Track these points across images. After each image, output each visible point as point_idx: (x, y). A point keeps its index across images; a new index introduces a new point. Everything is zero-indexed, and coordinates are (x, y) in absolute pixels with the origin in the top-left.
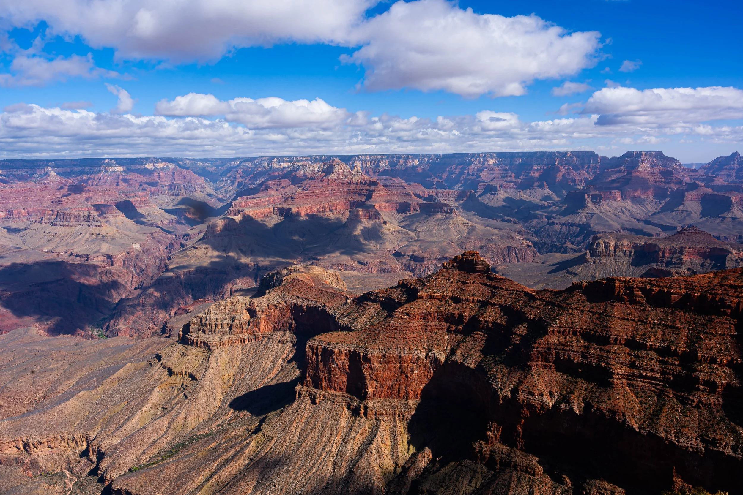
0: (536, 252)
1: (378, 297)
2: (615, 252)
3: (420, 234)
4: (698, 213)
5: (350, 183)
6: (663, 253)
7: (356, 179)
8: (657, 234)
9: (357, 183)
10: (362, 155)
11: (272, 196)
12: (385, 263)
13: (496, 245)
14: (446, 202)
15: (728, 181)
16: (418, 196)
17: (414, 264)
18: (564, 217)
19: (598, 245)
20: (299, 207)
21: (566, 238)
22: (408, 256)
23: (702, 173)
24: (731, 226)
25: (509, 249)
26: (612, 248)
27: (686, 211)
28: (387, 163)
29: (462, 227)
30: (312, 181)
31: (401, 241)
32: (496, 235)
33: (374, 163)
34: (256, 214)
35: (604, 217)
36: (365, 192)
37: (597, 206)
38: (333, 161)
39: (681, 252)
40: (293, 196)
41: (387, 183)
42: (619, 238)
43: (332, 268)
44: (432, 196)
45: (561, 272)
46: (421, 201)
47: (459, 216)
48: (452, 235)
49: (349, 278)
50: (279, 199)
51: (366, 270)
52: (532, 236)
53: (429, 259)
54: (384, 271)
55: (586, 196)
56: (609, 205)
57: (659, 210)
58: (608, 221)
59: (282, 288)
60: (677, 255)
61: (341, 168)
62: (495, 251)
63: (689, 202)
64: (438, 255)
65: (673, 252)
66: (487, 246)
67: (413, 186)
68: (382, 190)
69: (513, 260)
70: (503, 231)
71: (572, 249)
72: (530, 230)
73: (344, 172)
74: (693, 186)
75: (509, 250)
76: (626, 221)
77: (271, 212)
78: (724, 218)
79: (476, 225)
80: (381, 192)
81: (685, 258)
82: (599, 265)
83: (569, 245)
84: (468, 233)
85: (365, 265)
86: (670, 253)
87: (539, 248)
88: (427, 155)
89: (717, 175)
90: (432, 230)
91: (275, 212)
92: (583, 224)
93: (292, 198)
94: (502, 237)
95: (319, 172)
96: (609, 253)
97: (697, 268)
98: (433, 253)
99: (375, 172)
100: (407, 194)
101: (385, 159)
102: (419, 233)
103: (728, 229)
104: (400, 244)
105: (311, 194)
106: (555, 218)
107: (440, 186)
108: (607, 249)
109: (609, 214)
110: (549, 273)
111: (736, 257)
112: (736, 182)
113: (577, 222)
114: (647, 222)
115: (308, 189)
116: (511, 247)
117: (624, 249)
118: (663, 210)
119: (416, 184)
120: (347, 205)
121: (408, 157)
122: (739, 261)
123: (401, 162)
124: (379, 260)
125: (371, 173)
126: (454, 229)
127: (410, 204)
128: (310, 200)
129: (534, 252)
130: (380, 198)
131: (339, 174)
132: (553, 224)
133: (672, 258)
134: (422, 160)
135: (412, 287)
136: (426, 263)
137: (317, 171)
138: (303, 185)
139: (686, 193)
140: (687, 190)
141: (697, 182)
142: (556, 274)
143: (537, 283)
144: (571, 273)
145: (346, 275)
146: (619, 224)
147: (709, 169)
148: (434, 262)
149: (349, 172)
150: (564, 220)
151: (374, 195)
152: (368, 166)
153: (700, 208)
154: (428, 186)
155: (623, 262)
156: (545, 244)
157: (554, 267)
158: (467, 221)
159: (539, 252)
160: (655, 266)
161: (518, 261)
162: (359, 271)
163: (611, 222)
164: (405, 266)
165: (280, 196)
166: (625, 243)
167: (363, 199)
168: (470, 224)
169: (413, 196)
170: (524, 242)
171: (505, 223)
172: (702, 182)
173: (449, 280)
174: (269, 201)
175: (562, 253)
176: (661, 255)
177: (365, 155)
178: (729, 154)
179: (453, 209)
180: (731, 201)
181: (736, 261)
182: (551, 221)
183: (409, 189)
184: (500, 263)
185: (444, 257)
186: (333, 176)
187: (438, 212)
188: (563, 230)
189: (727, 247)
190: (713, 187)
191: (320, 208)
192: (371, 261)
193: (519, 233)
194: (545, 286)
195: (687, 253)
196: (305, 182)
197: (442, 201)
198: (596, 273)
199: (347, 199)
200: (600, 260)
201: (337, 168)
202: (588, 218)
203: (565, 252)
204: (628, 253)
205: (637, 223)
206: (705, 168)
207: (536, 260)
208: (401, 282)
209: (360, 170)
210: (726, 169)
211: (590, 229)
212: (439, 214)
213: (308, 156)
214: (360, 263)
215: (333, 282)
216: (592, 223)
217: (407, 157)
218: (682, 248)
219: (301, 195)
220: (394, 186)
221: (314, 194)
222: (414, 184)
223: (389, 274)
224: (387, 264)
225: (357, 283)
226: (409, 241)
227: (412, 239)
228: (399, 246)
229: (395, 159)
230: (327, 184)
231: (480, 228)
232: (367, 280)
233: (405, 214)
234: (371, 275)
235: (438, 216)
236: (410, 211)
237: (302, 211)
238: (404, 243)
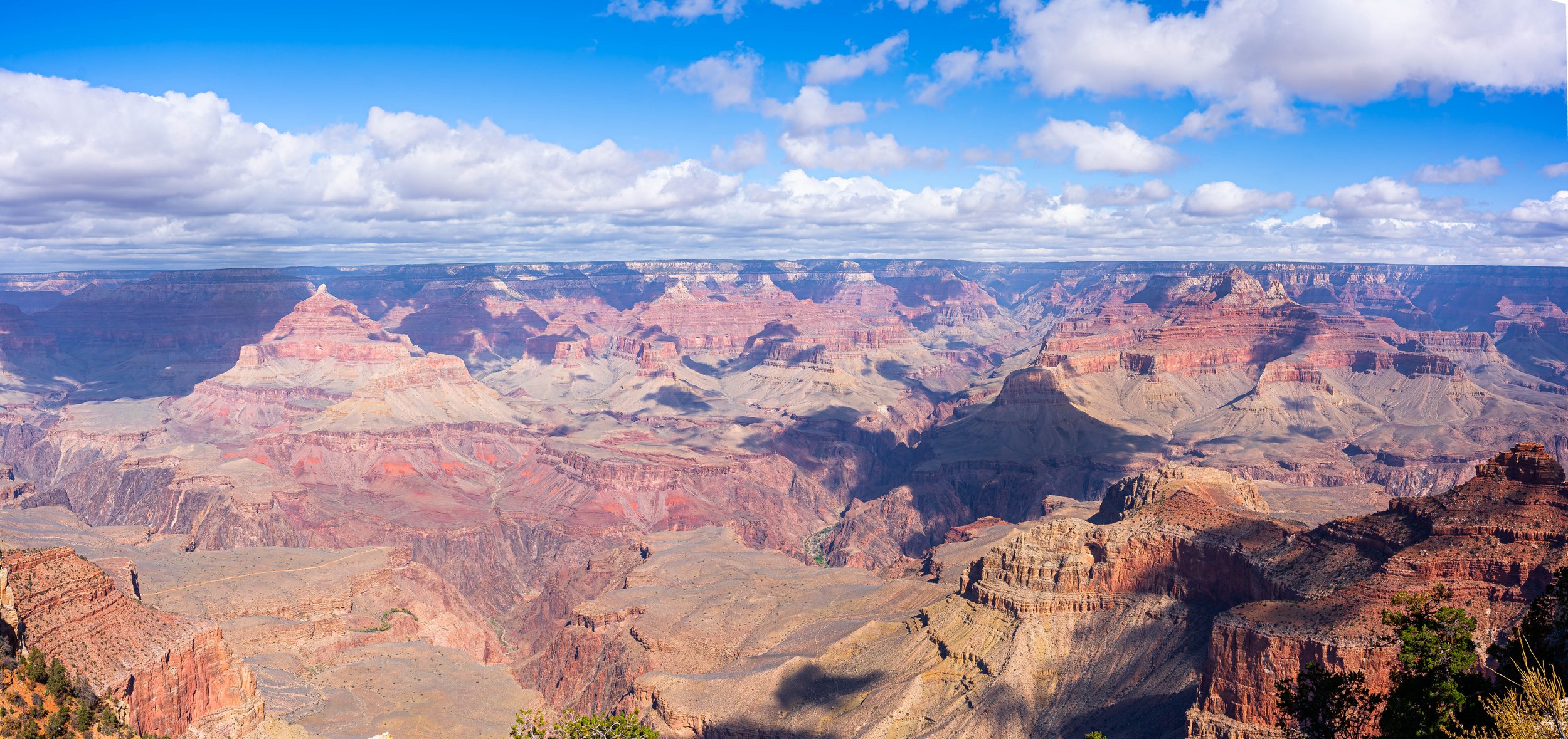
1: (1349, 532)
3: (1395, 413)
5: (1263, 312)
7: (1275, 306)
9: (1275, 314)
10: (1281, 263)
11: (1116, 332)
12: (1330, 467)
13: (1534, 433)
14: (1439, 353)
16: (1388, 340)
17: (1386, 470)
20: (1168, 355)
22: (1374, 453)
28: (1327, 279)
29: (1472, 400)
30: (1192, 308)
31: (1359, 425)
32: (1534, 414)
33: (1304, 279)
34: (1090, 364)
36: (1291, 330)
38: (1231, 272)
40: (1158, 333)
44: (1413, 342)
46: (1395, 350)
47: (1466, 379)
48: (1455, 415)
50: (1128, 338)
51: (1294, 479)
53: (1413, 460)
54: (1328, 482)
61: (1246, 286)
64: (1429, 452)
66: (1518, 436)
67: (1378, 322)
68: (1322, 326)
70: (1545, 407)
73: (1250, 293)
77: (1115, 363)
79: (1497, 397)
80: (1321, 330)
84: (1484, 412)
85: (1292, 470)
90: (1416, 406)
91: (1123, 363)
93: (1155, 337)
94: (1544, 418)
95: (1204, 291)
98: (1421, 450)
99: (1306, 293)
100: (1369, 337)
101: (1323, 271)
102: (1391, 411)
104: (1358, 430)
105: (1190, 332)
107: (1426, 323)
115: (1183, 322)
119: (1385, 318)
121: (1367, 269)
123: (1354, 277)
124: (1319, 461)
125: (1301, 297)
126: (1458, 404)
127: (1375, 355)
128: (1187, 343)
130: (1319, 343)
131: (1241, 296)
134: (1391, 275)
135: (1419, 513)
136: (1407, 467)
137: (1201, 289)
138: (1174, 315)
148: (1423, 466)
149: (1261, 294)
151: (1308, 338)
152: (1292, 283)
154: (1406, 323)
158: (1481, 390)
162: (1281, 481)
164: (1368, 473)
165: (1131, 333)
167: (1288, 342)
168: (1486, 395)
169: (1381, 341)
171: (1546, 394)
173: (1490, 499)
174: (1110, 341)
177: (1288, 264)
179: (1455, 365)
183: (1370, 327)
185: (1442, 457)
186: (1230, 299)
187: (1428, 372)
191: (1205, 359)
192: (1304, 461)
196: (1178, 310)
197: (1433, 351)
199: (1257, 344)
201: (1238, 286)
208: (1395, 504)
209: (1282, 291)
212: (1430, 374)
213: (1181, 263)
214: (1283, 465)
217: (1365, 269)
219: (1172, 333)
220: (1342, 322)
221: (1196, 331)
222: (1381, 318)
223: (1338, 488)
224: (1333, 469)
225: (1279, 503)
226: (1374, 426)
227: (1379, 421)
228: (1355, 433)
229: (1342, 271)
230: (1219, 313)
231: (1503, 401)
232: (1299, 499)
233: (1366, 373)
234: (1305, 489)
235: (1427, 381)
236: (1374, 368)
237: (1173, 362)
238: (1366, 428)
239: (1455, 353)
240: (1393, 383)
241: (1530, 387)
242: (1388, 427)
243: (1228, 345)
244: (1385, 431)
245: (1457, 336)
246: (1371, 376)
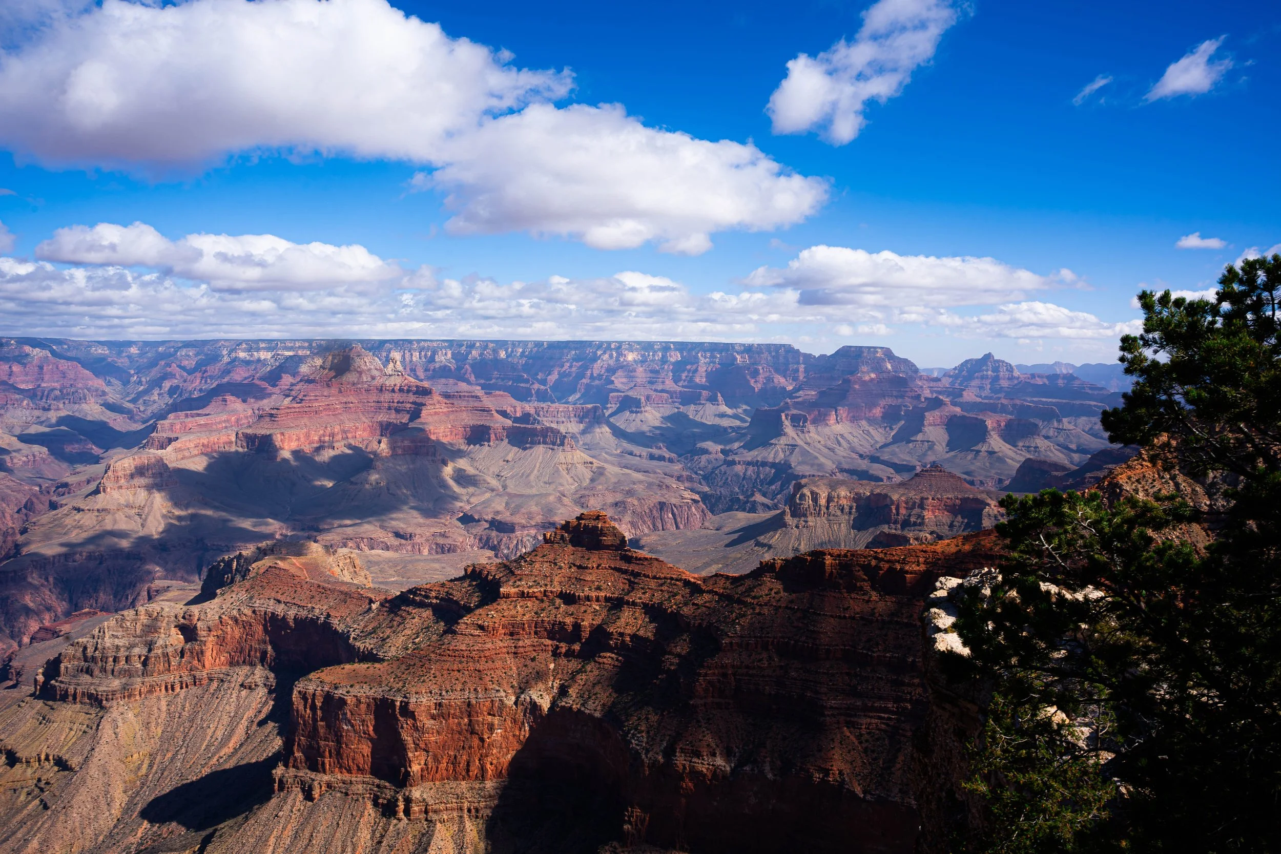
0: (706, 511)
1: (427, 597)
2: (828, 508)
3: (508, 482)
4: (944, 444)
5: (381, 389)
6: (897, 509)
7: (393, 384)
8: (889, 478)
9: (393, 391)
10: (403, 340)
11: (234, 411)
12: (443, 535)
13: (639, 499)
14: (554, 426)
15: (980, 397)
16: (504, 414)
17: (497, 536)
18: (750, 450)
19: (803, 496)
20: (285, 434)
21: (754, 487)
22: (486, 521)
23: (946, 382)
24: (988, 464)
25: (662, 506)
26: (823, 501)
27: (928, 441)
28: (449, 355)
29: (581, 469)
30: (311, 386)
31: (473, 494)
32: (641, 482)
33: (426, 356)
34: (204, 445)
35: (811, 451)
36: (408, 405)
37: (800, 433)
38: (352, 350)
39: (922, 506)
40: (274, 412)
41: (450, 390)
42: (833, 486)
43: (345, 545)
44: (528, 415)
45: (746, 544)
46: (509, 423)
47: (576, 450)
48: (565, 483)
49: (377, 563)
50: (247, 417)
51: (409, 548)
52: (700, 483)
53: (524, 527)
54: (442, 549)
55: (784, 418)
56: (818, 434)
57: (890, 439)
58: (816, 458)
59: (247, 584)
60: (917, 510)
61: (365, 363)
62: (639, 510)
63: (931, 428)
64: (539, 519)
65: (910, 506)
66: (624, 502)
67: (495, 396)
68: (439, 402)
69: (669, 526)
70: (652, 475)
71: (763, 504)
72: (696, 473)
73: (370, 370)
74: (936, 404)
75: (661, 509)
76: (844, 457)
77: (231, 443)
78: (978, 452)
79: (606, 465)
80: (437, 406)
81: (928, 515)
82: (805, 530)
83: (759, 498)
84: (592, 480)
85: (406, 539)
86: (907, 508)
87: (712, 503)
88: (519, 342)
89: (967, 386)
90: (528, 476)
91: (239, 443)
92: (780, 463)
93: (271, 415)
94: (650, 485)
95: (324, 369)
96: (820, 510)
97: (945, 530)
98: (530, 516)
99: (426, 370)
100: (484, 411)
101: (445, 348)
102: (505, 481)
103: (983, 469)
104: (472, 500)
105: (308, 409)
106: (736, 454)
107: (542, 396)
108: (816, 503)
109: (819, 446)
110: (727, 546)
111: (996, 512)
112: (991, 398)
113: (771, 460)
114: (874, 459)
115: (302, 400)
116: (664, 503)
117: (841, 502)
118: (896, 440)
119: (501, 393)
120: (376, 429)
121: (487, 346)
122: (1000, 518)
123: (475, 353)
124: (433, 530)
125: (421, 374)
126: (568, 473)
127: (489, 428)
128: (305, 420)
129: (703, 511)
130: (436, 417)
131: (360, 373)
132: (733, 463)
133: (910, 515)
134: (512, 352)
135: (490, 577)
136: (518, 533)
137: (321, 367)
138: (293, 393)
139: (926, 414)
140: (928, 409)
141: (941, 397)
142: (740, 547)
143: (707, 565)
144: (763, 545)
145: (371, 558)
146: (834, 463)
147: (955, 377)
148: (533, 532)
149: (381, 370)
150: (750, 456)
151: (424, 413)
152: (414, 359)
153: (946, 437)
154: (522, 396)
155: (840, 524)
156: (720, 497)
157: (736, 536)
158: (590, 459)
159: (712, 512)
160: (885, 529)
161: (678, 527)
162: (396, 551)
163: (822, 460)
164: (480, 540)
165: (250, 412)
166: (843, 494)
167: (405, 419)
168: (595, 465)
169: (495, 414)
170: (687, 495)
171: (655, 463)
172: (948, 396)
173: (555, 564)
174: (228, 421)
175: (749, 512)
176: (894, 511)
177: (410, 341)
178: (980, 356)
179: (565, 437)
180: (986, 427)
181: (995, 517)
182: (730, 458)
183: (488, 402)
184: (646, 531)
185: (550, 523)
186: (349, 377)
187: (539, 443)
188: (749, 473)
189: (983, 496)
190: (960, 405)
191: (324, 436)
192: (419, 531)
193: (679, 478)
194: (721, 569)
195: (930, 508)
196: (297, 388)
197: (547, 422)
198: (800, 544)
199: (375, 420)
200: (806, 522)
201: (358, 363)
202: (788, 453)
203: (753, 510)
204: (847, 510)
205: (860, 461)
206: (950, 376)
207: (707, 524)
208: (470, 570)
209: (399, 367)
210: (977, 378)
211: (790, 471)
212: (542, 446)
213: (304, 341)
214: (398, 535)
215: (345, 572)
216: (794, 460)
217: (485, 345)
218: (922, 499)
219: (289, 411)
220: (460, 396)
221: (314, 409)
222: (498, 392)
223: (450, 555)
224: (447, 537)
225: (391, 572)
226: (488, 495)
227: (493, 490)
228: (468, 502)
229: (464, 348)
230: (337, 390)
231: (612, 470)
232: (410, 566)
233: (481, 445)
234: (419, 557)
235: (540, 450)
236: (489, 441)
237: (290, 440)
238: (479, 498)
239: (569, 425)
240: (507, 455)
241: (640, 456)
242: (500, 496)
243: (347, 422)
244: (498, 499)
245: (571, 409)
246: (486, 449)
